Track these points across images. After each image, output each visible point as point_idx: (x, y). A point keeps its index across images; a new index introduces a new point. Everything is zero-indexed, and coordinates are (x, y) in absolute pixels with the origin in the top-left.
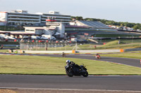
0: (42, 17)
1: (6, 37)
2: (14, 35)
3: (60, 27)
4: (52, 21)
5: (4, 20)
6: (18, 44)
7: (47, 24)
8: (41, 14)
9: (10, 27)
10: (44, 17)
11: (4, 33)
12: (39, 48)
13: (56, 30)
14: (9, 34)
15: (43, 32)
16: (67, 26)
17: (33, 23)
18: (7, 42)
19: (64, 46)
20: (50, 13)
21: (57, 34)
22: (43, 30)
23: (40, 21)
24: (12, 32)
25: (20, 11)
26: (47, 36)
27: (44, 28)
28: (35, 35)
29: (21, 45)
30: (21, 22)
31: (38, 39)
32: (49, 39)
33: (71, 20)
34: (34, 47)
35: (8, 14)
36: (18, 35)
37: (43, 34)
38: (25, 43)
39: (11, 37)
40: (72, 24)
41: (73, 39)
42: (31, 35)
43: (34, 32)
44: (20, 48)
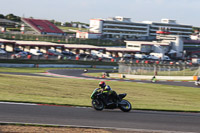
0: (151, 28)
1: (100, 55)
2: (111, 52)
3: (177, 42)
4: (165, 33)
5: (97, 31)
6: (116, 65)
7: (158, 37)
8: (150, 23)
9: (106, 41)
10: (154, 28)
11: (97, 50)
12: (145, 72)
13: (171, 46)
14: (104, 51)
15: (152, 49)
16: (186, 41)
17: (138, 35)
18: (101, 62)
19: (181, 69)
20: (162, 22)
21: (172, 51)
22: (151, 46)
23: (149, 33)
24: (108, 48)
25: (120, 18)
26: (158, 55)
27: (154, 43)
28: (140, 53)
29: (121, 67)
30: (121, 34)
31: (145, 59)
32: (160, 60)
33: (193, 33)
34: (139, 70)
35: (104, 22)
36: (117, 52)
37: (152, 51)
38: (126, 63)
39: (107, 55)
40: (193, 38)
41: (195, 61)
42: (135, 52)
43: (138, 49)
44: (120, 70)
